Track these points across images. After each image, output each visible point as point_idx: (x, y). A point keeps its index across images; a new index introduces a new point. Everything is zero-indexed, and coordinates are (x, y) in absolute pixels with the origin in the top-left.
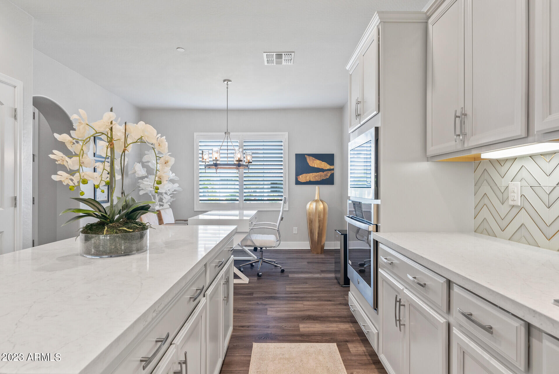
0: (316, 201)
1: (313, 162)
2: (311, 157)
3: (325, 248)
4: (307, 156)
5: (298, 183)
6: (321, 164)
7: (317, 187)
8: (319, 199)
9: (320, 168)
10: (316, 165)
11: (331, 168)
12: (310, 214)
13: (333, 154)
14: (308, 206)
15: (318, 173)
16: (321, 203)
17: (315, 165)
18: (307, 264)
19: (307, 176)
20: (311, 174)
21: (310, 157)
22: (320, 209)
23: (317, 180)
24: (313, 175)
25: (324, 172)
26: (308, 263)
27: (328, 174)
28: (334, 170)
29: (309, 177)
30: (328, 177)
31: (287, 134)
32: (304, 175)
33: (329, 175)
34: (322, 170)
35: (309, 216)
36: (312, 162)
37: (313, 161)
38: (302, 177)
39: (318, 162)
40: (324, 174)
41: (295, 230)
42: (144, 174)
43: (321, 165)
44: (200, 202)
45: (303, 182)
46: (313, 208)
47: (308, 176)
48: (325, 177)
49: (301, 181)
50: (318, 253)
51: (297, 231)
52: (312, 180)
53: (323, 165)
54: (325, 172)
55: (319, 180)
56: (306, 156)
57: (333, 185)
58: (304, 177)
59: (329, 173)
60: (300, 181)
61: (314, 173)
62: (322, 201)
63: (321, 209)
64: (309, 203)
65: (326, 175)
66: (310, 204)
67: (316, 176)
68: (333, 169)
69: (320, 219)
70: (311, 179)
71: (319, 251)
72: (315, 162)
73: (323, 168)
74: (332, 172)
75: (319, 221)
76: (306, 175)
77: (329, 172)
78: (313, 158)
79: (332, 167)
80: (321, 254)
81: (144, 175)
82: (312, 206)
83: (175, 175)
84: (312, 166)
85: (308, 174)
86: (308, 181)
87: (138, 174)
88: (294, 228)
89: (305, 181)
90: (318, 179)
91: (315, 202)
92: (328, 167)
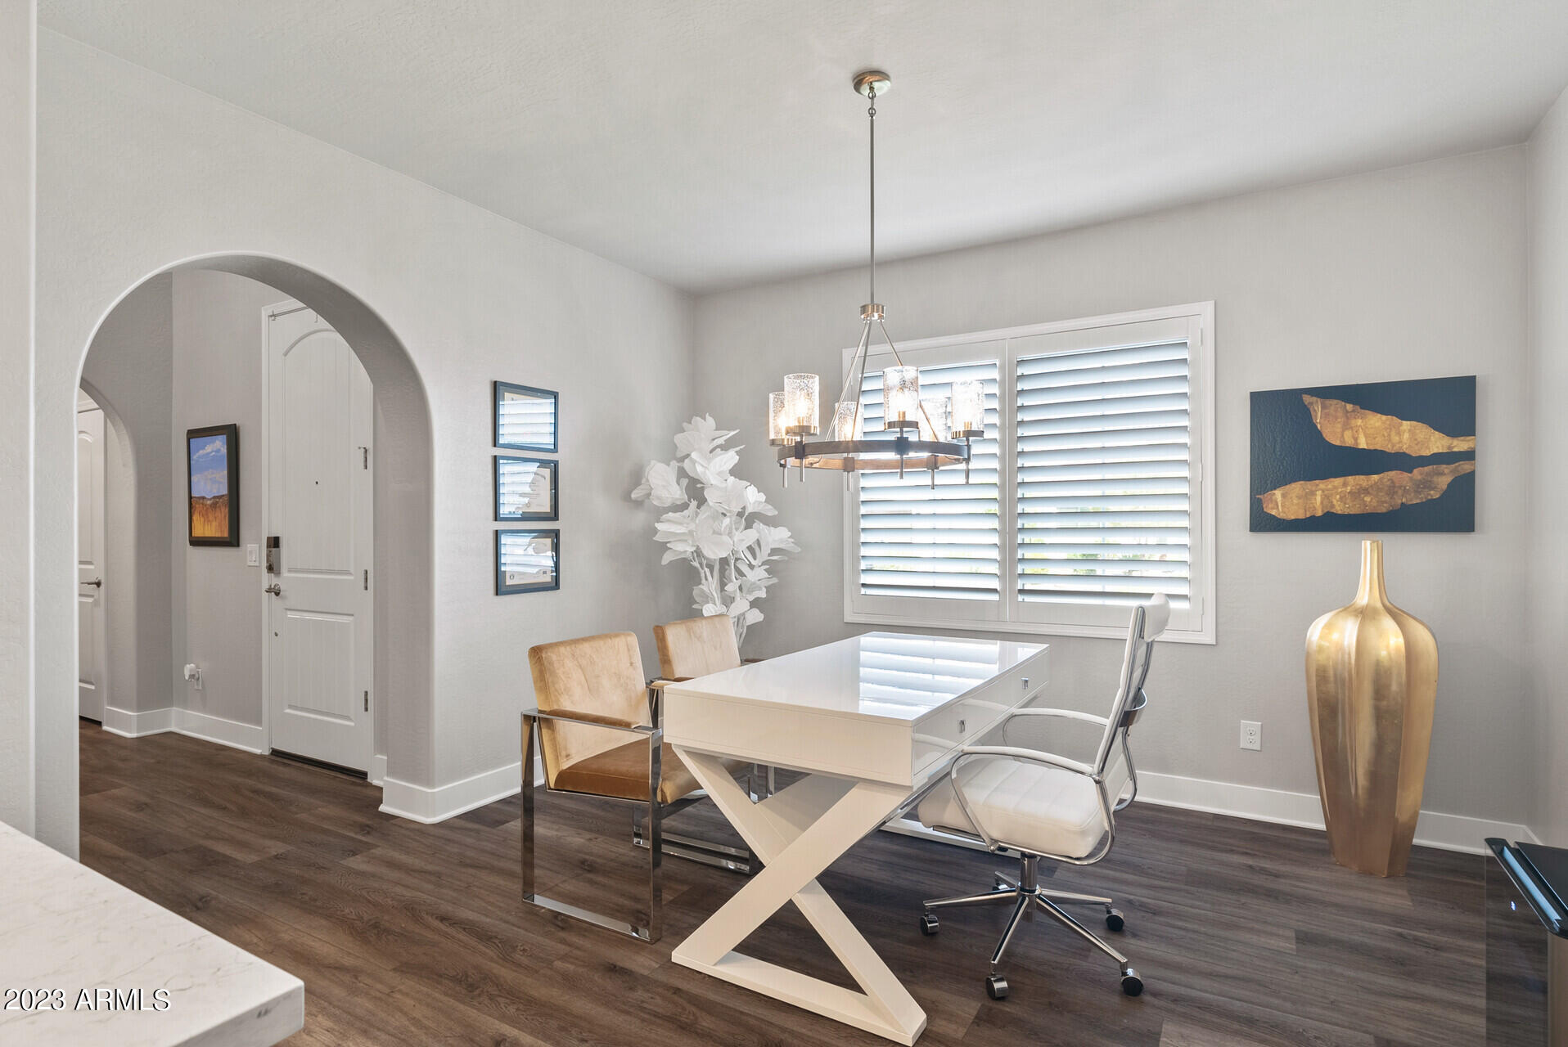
0: (1365, 615)
1: (1346, 426)
2: (1335, 405)
3: (1416, 841)
4: (1314, 399)
5: (1262, 522)
6: (1393, 433)
7: (1366, 546)
8: (1379, 605)
9: (1389, 449)
10: (1366, 436)
11: (1455, 450)
12: (1322, 676)
13: (1471, 381)
14: (1315, 633)
15: (1375, 477)
16: (1389, 624)
17: (1356, 439)
18: (1291, 946)
19: (1313, 493)
20: (1338, 481)
21: (1328, 402)
22: (1384, 653)
23: (1369, 510)
24: (1345, 485)
25: (1411, 472)
26: (1304, 939)
27: (1435, 479)
28: (1473, 458)
29: (1326, 497)
30: (1435, 495)
31: (1208, 308)
32: (1296, 488)
33: (1443, 482)
34: (1402, 461)
35: (1318, 685)
36: (1338, 427)
37: (1348, 418)
38: (1284, 496)
39: (1378, 424)
40: (1411, 479)
41: (1249, 733)
42: (678, 497)
43: (1396, 439)
44: (863, 591)
45: (1293, 518)
46: (1341, 649)
47: (1319, 493)
48: (1417, 492)
49: (1282, 516)
50: (1368, 872)
51: (1257, 738)
52: (1339, 508)
53: (1406, 436)
54: (1415, 471)
55: (1383, 509)
56: (1307, 399)
57: (1472, 535)
58: (1299, 497)
59: (1442, 474)
60: (1274, 512)
61: (1350, 478)
62: (1395, 614)
63: (1389, 654)
64: (1324, 619)
65: (1427, 484)
66: (1329, 626)
67: (1366, 491)
68: (1470, 455)
69: (1385, 703)
70: (1333, 506)
71: (1382, 861)
72: (1359, 422)
73: (1405, 449)
74: (1465, 467)
75: (1379, 715)
76: (1310, 485)
77: (1445, 468)
78: (1349, 407)
79: (1461, 445)
80: (1388, 877)
81: (677, 499)
82: (1335, 636)
83: (764, 498)
84: (1338, 443)
85: (1317, 482)
86: (1319, 513)
87: (659, 498)
88: (1242, 721)
89: (1301, 516)
90: (1372, 503)
91: (1357, 616)
92: (1436, 443)
